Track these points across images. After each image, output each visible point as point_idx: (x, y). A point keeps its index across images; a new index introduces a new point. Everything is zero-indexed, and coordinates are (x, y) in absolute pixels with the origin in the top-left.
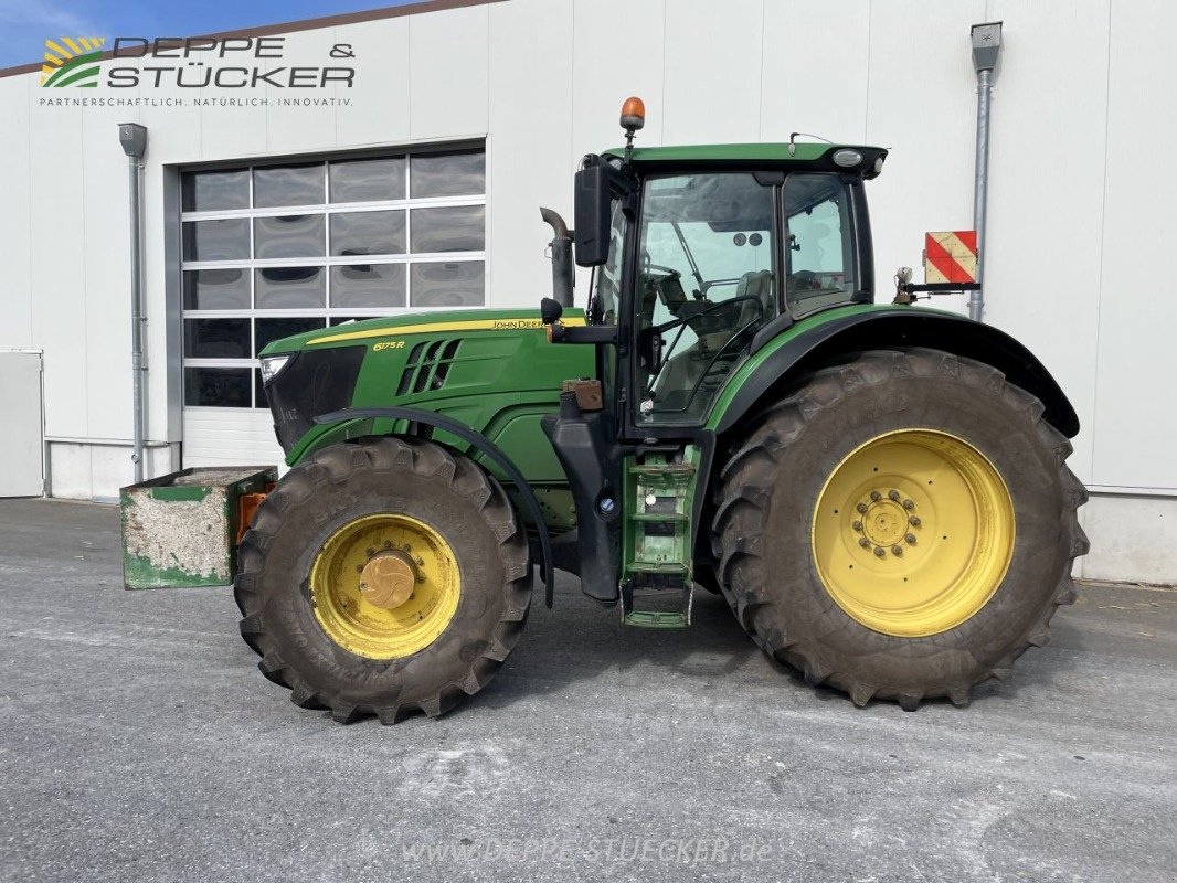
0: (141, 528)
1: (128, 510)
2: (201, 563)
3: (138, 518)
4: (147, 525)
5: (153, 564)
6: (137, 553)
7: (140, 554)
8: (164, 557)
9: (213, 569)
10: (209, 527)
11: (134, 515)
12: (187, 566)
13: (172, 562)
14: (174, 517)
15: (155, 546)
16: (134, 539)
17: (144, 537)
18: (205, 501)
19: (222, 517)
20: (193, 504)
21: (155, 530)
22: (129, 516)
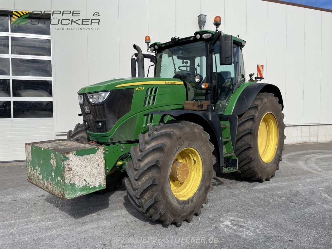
0: (72, 170)
1: (66, 163)
2: (96, 181)
3: (70, 165)
4: (74, 168)
5: (76, 186)
6: (70, 182)
7: (71, 182)
8: (81, 181)
9: (100, 183)
10: (98, 165)
11: (68, 165)
12: (90, 184)
13: (84, 183)
14: (85, 163)
15: (77, 177)
16: (68, 176)
17: (72, 174)
18: (96, 154)
19: (103, 160)
20: (92, 155)
21: (77, 170)
22: (66, 165)
